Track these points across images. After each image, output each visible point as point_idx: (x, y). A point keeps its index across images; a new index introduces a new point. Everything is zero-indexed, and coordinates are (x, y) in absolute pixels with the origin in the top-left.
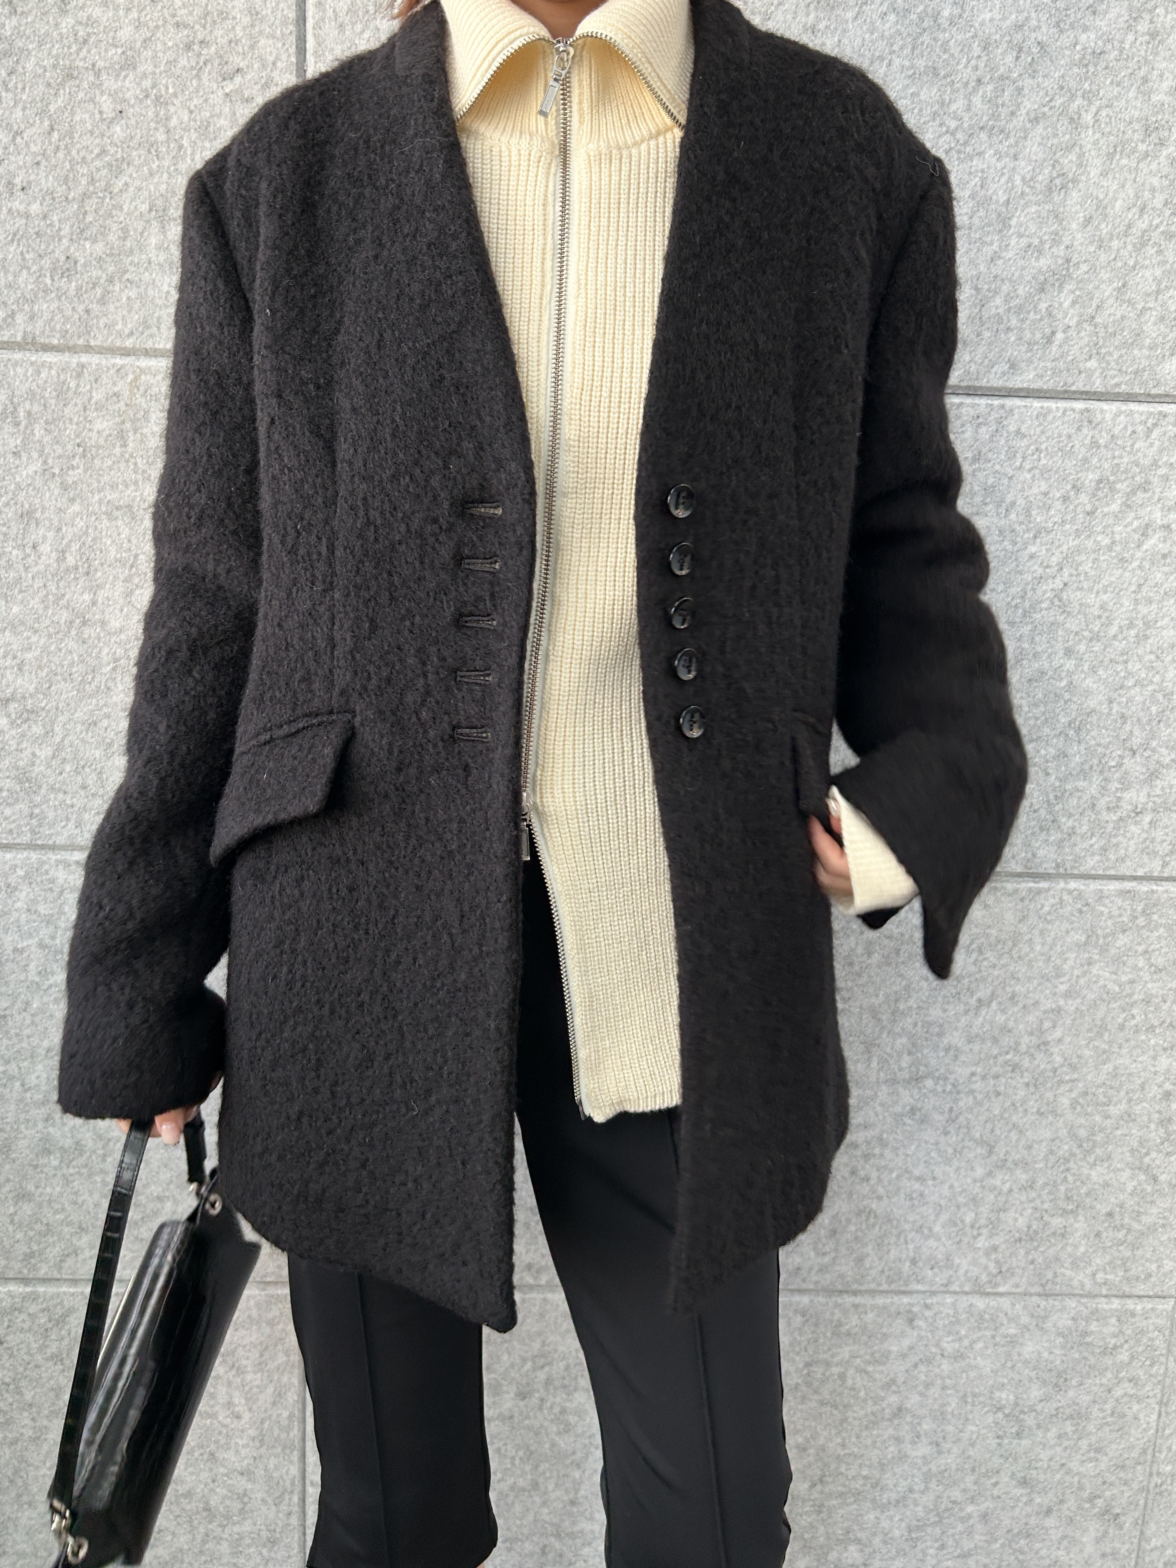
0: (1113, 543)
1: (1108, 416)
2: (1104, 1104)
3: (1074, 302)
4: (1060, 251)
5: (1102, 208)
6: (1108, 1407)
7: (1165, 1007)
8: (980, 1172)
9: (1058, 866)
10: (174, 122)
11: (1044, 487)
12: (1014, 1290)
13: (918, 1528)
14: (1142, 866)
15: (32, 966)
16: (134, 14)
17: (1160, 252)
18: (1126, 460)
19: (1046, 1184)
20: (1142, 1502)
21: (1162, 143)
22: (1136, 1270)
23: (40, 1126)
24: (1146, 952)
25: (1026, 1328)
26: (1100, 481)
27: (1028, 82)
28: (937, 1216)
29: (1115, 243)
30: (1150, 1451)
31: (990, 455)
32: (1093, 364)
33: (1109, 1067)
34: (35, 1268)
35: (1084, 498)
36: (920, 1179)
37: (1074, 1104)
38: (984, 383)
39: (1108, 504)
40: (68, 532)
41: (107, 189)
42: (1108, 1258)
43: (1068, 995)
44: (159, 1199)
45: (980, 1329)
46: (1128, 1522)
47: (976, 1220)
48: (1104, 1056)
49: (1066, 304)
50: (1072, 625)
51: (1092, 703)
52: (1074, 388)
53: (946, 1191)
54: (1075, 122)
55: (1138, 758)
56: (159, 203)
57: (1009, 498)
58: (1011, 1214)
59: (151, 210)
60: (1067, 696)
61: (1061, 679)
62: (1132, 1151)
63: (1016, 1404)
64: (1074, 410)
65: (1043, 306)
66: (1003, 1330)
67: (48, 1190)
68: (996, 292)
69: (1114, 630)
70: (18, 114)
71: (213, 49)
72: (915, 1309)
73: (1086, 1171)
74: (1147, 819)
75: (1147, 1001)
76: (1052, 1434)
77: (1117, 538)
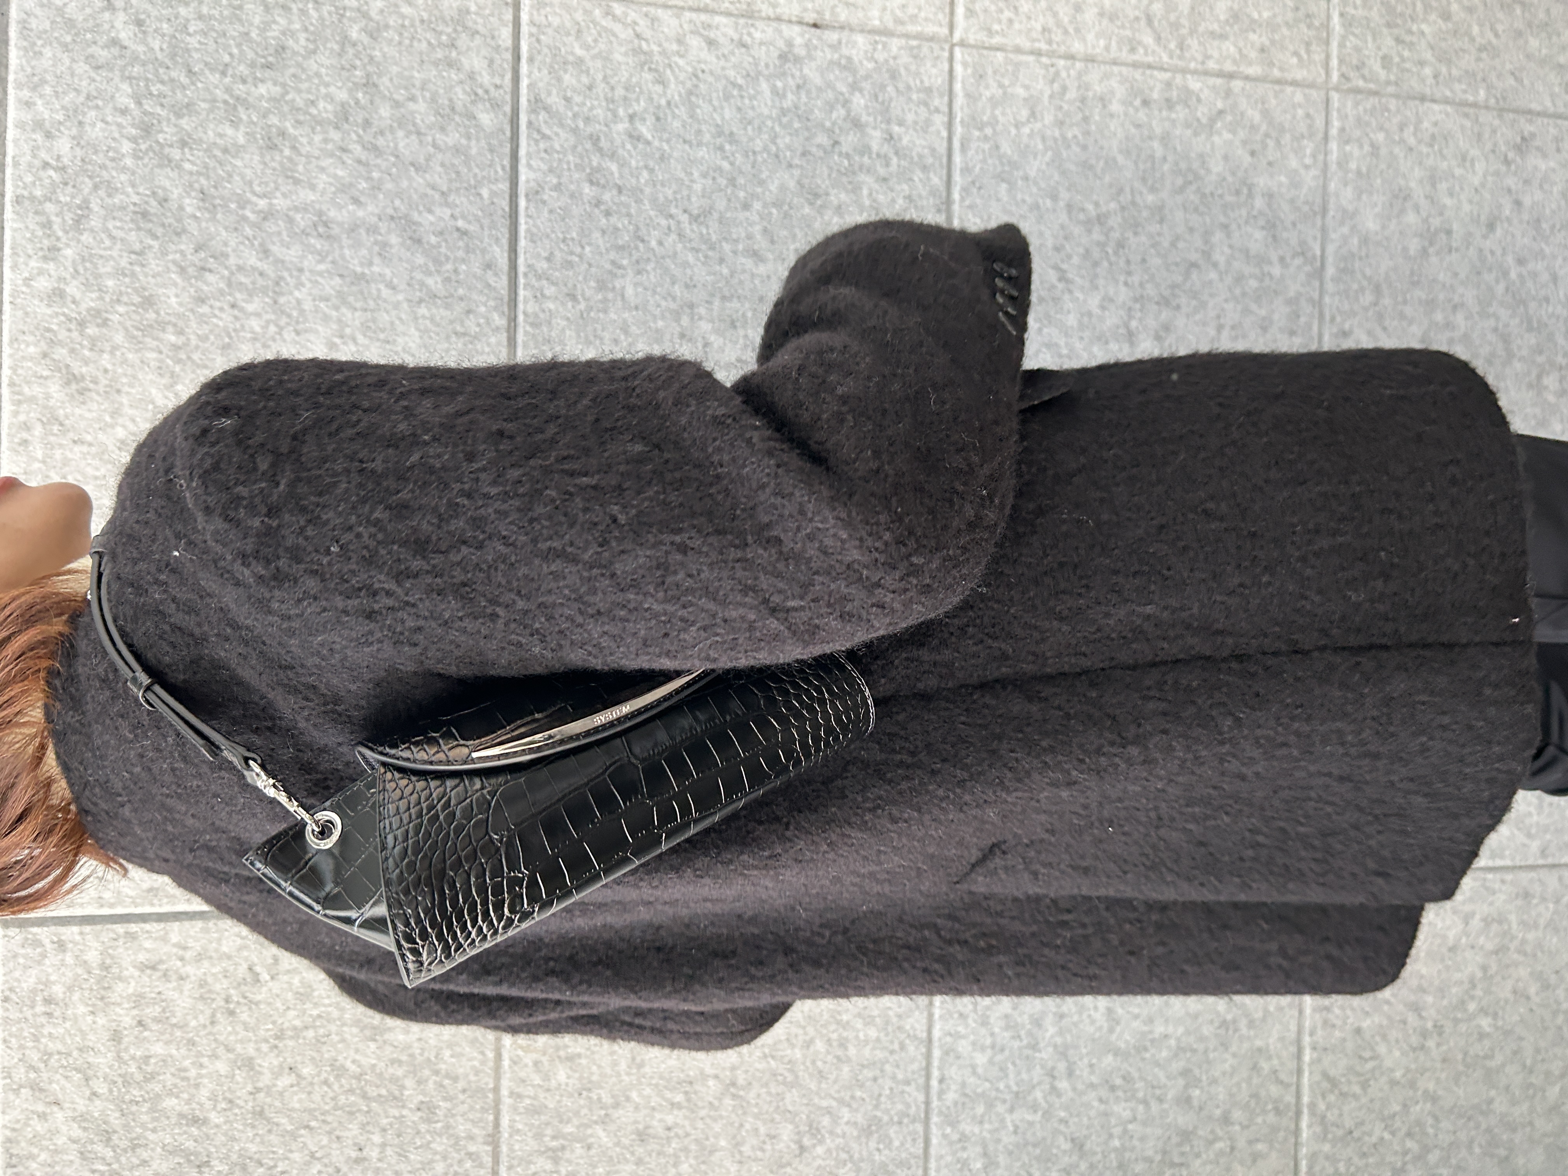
0: (646, 167)
1: (532, 175)
2: (1153, 163)
3: (430, 211)
4: (383, 226)
5: (344, 188)
6: (1425, 150)
7: (1066, 107)
8: (1213, 275)
10: (297, 1023)
11: (597, 235)
12: (1319, 241)
13: (1529, 322)
14: (939, 132)
15: (1029, 1118)
16: (205, 1060)
17: (382, 133)
19: (1224, 215)
20: (1511, 116)
21: (283, 134)
22: (1302, 128)
23: (1165, 1106)
24: (1017, 126)
25: (1353, 228)
26: (591, 182)
27: (232, 261)
29: (375, 175)
30: (1466, 110)
31: (570, 285)
32: (485, 193)
33: (1120, 159)
34: (1287, 1106)
35: (607, 197)
36: (1220, 328)
37: (1153, 190)
38: (504, 292)
39: (612, 174)
40: (655, 1100)
41: (358, 1078)
42: (1292, 156)
43: (1055, 198)
45: (1353, 271)
46: (1528, 128)
47: (1256, 278)
48: (1111, 164)
49: (431, 218)
50: (721, 204)
51: (792, 184)
52: (507, 209)
53: (1230, 306)
54: (267, 215)
55: (841, 139)
56: (368, 1033)
57: (608, 266)
58: (1251, 245)
59: (375, 1040)
60: (786, 207)
61: (771, 213)
62: (1196, 134)
63: (1421, 236)
64: (527, 208)
65: (433, 240)
66: (1355, 250)
67: (1221, 1097)
68: (422, 284)
69: (725, 165)
70: (296, 1156)
71: (232, 991)
72: (1335, 330)
73: (1213, 177)
74: (896, 129)
75: (1060, 124)
76: (1448, 201)
77: (641, 164)
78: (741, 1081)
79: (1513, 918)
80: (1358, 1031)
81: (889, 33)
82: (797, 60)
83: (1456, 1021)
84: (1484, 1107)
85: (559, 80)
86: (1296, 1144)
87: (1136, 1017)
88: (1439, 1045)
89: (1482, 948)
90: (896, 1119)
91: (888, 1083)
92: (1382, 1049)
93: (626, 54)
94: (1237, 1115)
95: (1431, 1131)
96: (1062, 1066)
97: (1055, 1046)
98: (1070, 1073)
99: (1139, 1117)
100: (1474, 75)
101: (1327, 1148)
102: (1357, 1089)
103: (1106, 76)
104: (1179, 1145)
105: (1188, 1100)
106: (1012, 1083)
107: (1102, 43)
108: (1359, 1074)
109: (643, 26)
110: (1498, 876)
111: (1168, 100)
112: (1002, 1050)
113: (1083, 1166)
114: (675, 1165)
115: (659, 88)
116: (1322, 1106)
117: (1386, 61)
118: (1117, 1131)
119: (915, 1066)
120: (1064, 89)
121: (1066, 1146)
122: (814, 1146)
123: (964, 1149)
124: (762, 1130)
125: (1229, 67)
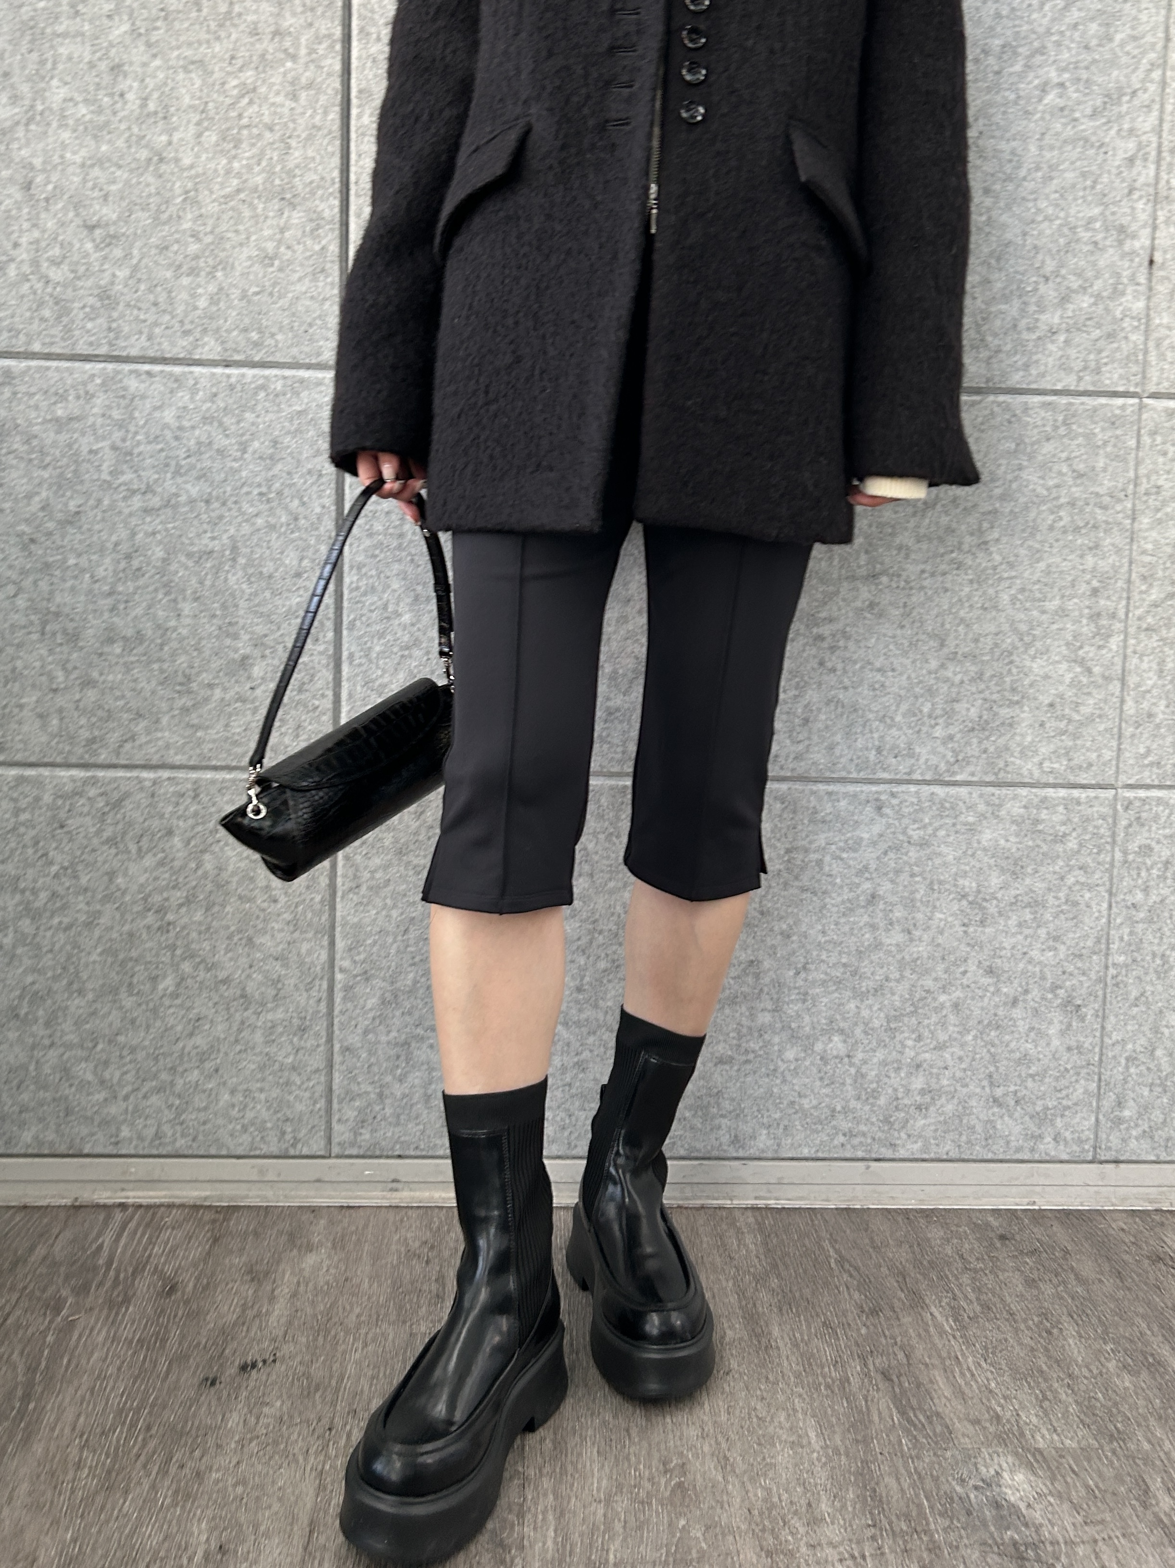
0: (1019, 97)
2: (1040, 600)
6: (1062, 895)
7: (1088, 509)
8: (934, 664)
9: (988, 381)
12: (970, 779)
13: (896, 1018)
14: (1060, 381)
15: (105, 466)
18: (1025, 28)
19: (993, 676)
20: (1100, 993)
22: (1079, 758)
23: (106, 615)
24: (1068, 459)
25: (983, 816)
26: (1004, 46)
28: (898, 706)
30: (1103, 941)
33: (1042, 565)
34: (95, 753)
35: (991, 60)
36: (881, 671)
37: (1014, 600)
39: (1012, 66)
40: (150, 83)
42: (1052, 747)
44: (211, 686)
45: (942, 817)
46: (1088, 1012)
47: (933, 709)
48: (1036, 556)
50: (988, 169)
51: (1009, 236)
53: (905, 683)
55: (1051, 284)
58: (963, 705)
60: (987, 229)
62: (1068, 644)
63: (979, 892)
66: (962, 818)
67: (111, 677)
72: (883, 797)
73: (1028, 663)
74: (1062, 338)
75: (1072, 504)
76: (1013, 922)
77: (1022, 93)
78: (163, 167)
79: (279, 1015)
80: (170, 833)
81: (1147, 333)
82: (1121, 243)
83: (173, 948)
84: (75, 986)
85: (1092, 19)
86: (53, 765)
87: (201, 583)
88: (149, 928)
89: (249, 976)
90: (114, 325)
91: (151, 317)
92: (149, 861)
93: (1117, 81)
94: (91, 695)
95: (56, 921)
96: (156, 502)
97: (177, 495)
98: (147, 511)
99: (97, 586)
100: (1138, 950)
101: (47, 798)
102: (108, 833)
103: (1118, 551)
104: (65, 632)
105: (111, 641)
106: (141, 448)
107: (1149, 546)
108: (124, 833)
109: (1143, 97)
110: (325, 995)
111: (1099, 615)
112: (177, 438)
113: (51, 525)
114: (86, 101)
115: (1089, 111)
116: (92, 792)
117: (1146, 850)
118: (84, 561)
119: (166, 345)
120: (1105, 508)
121: (72, 506)
122: (94, 240)
123: (78, 397)
124: (113, 188)
125: (1132, 680)
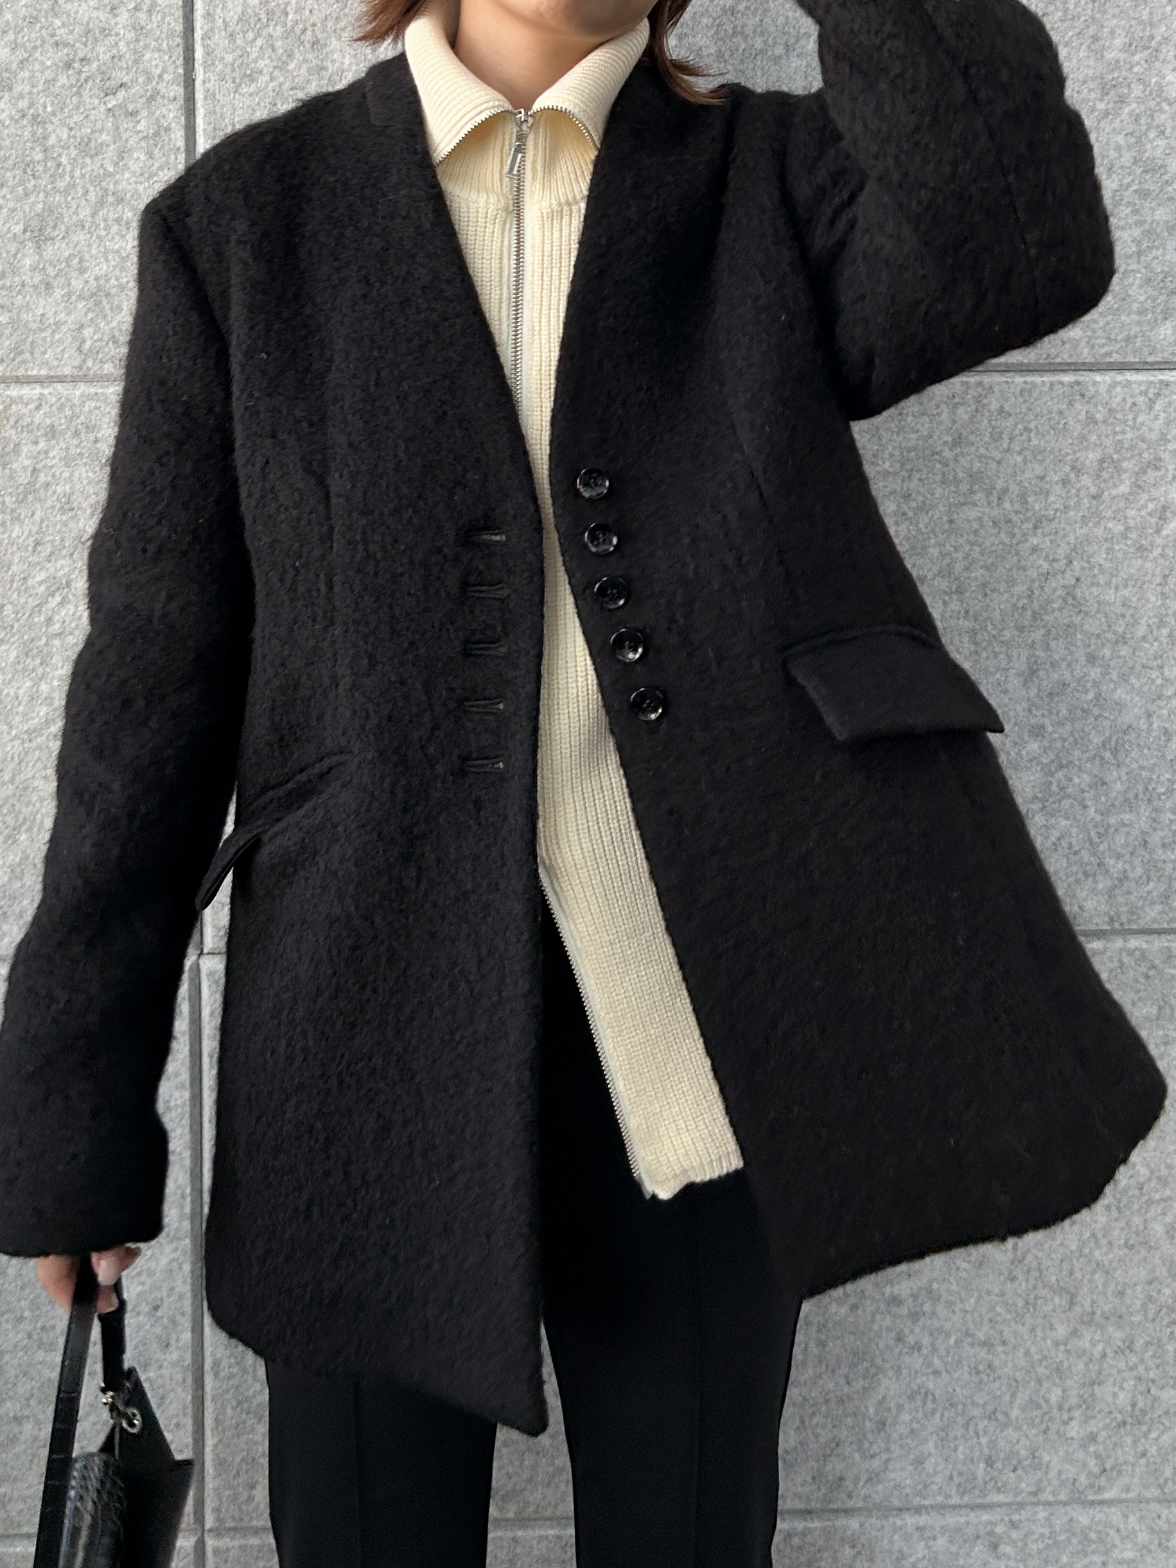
0: (1128, 529)
1: (1102, 389)
8: (1061, 1331)
9: (1112, 920)
11: (1039, 470)
12: (1124, 1496)
18: (1129, 436)
19: (1148, 1344)
25: (1147, 1549)
26: (1102, 461)
28: (1014, 1395)
31: (972, 438)
35: (1086, 480)
36: (987, 1345)
39: (1115, 486)
45: (1086, 1554)
47: (1064, 1398)
50: (1092, 626)
51: (1127, 719)
52: (1058, 360)
53: (1022, 1361)
57: (1000, 485)
58: (1108, 1388)
60: (1096, 711)
61: (1087, 691)
64: (1062, 383)
66: (1116, 1553)
69: (1142, 630)
72: (999, 1530)
77: (1132, 523)
